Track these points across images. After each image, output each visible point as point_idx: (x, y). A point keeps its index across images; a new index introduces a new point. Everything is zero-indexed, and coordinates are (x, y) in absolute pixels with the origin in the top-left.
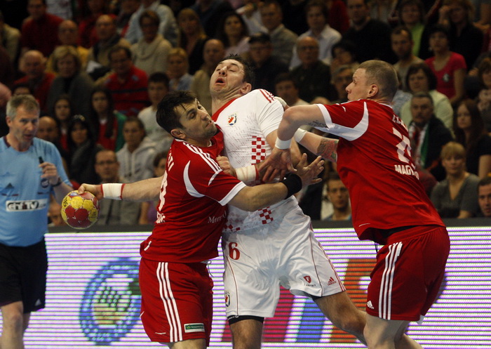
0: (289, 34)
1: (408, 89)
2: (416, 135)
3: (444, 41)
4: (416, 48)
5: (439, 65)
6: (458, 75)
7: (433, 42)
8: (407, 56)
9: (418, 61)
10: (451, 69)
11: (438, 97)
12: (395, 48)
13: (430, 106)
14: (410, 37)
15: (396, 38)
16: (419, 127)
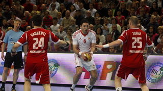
0: (85, 10)
1: (111, 23)
2: (113, 34)
3: (120, 13)
4: (113, 14)
5: (119, 18)
6: (123, 21)
7: (118, 13)
8: (111, 16)
9: (114, 17)
10: (122, 19)
11: (118, 25)
12: (109, 14)
13: (116, 27)
14: (112, 12)
15: (109, 12)
16: (113, 32)
